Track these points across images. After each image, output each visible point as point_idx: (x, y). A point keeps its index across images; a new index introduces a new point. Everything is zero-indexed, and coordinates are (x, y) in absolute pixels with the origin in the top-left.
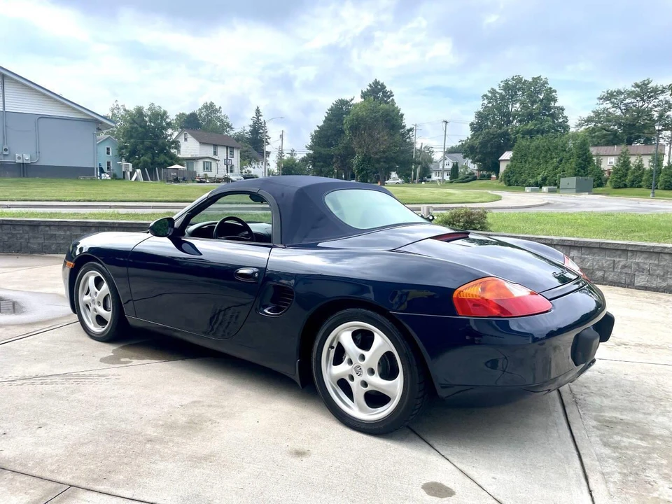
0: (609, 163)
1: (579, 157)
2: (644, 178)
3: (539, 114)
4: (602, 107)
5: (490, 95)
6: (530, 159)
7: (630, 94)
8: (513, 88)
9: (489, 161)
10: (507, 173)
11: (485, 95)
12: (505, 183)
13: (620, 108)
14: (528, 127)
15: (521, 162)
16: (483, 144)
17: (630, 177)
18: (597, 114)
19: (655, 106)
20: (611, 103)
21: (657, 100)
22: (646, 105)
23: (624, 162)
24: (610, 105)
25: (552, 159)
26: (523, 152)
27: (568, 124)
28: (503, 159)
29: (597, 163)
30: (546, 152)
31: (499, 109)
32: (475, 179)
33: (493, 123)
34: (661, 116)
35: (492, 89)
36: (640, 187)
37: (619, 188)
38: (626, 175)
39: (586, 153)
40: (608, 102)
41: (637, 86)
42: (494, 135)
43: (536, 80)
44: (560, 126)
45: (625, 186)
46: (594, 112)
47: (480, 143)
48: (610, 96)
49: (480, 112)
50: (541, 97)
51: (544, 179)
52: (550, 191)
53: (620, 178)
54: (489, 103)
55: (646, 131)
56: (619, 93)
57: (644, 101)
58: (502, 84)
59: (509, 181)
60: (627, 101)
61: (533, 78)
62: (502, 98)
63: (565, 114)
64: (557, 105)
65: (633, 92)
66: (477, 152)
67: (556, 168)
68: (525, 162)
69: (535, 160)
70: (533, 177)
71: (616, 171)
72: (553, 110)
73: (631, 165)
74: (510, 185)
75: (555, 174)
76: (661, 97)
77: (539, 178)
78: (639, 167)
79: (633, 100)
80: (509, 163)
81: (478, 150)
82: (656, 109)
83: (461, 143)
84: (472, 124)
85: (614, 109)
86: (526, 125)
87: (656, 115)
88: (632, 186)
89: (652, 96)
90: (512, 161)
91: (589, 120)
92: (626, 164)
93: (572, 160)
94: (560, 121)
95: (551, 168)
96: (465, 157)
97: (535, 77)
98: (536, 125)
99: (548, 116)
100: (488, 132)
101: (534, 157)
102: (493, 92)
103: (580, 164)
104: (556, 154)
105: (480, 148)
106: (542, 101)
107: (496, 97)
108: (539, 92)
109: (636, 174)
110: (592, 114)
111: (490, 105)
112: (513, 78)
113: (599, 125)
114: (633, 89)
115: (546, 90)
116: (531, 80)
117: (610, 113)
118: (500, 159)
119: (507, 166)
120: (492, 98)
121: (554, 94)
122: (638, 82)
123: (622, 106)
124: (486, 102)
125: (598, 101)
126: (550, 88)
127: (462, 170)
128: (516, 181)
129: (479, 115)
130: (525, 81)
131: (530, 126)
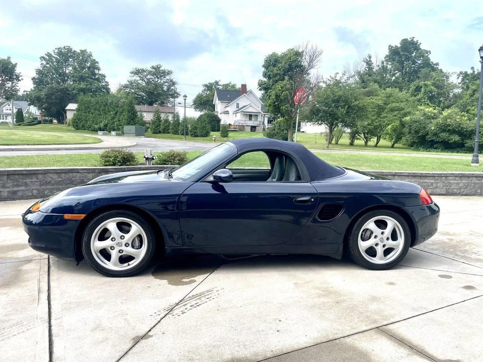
0: (148, 117)
1: (129, 112)
2: (170, 128)
3: (88, 77)
4: (134, 78)
5: (47, 57)
6: (93, 111)
7: (150, 73)
8: (65, 55)
9: (54, 109)
10: (76, 120)
11: (43, 57)
12: (74, 127)
13: (145, 81)
14: (81, 86)
15: (86, 112)
16: (48, 96)
17: (162, 127)
18: (131, 83)
19: (165, 82)
20: (140, 77)
21: (165, 79)
22: (159, 81)
23: (158, 117)
24: (138, 78)
25: (109, 111)
26: (86, 105)
27: (109, 87)
28: (69, 109)
29: (141, 116)
30: (105, 106)
31: (56, 70)
32: (40, 123)
33: (52, 80)
34: (168, 89)
35: (48, 53)
36: (169, 133)
37: (156, 133)
38: (160, 125)
39: (133, 110)
40: (137, 76)
41: (153, 68)
42: (57, 89)
43: (83, 52)
44: (104, 88)
45: (160, 132)
46: (128, 81)
47: (46, 95)
48: (137, 72)
49: (39, 70)
50: (88, 65)
51: (106, 126)
52: (118, 135)
53: (156, 127)
54: (47, 63)
55: (162, 98)
56: (143, 71)
57: (158, 78)
58: (56, 51)
59: (77, 126)
60: (149, 77)
61: (81, 51)
62: (58, 61)
63: (107, 79)
64: (100, 72)
65: (151, 71)
66: (43, 102)
67: (113, 118)
68: (89, 112)
69: (97, 112)
70: (96, 124)
71: (153, 122)
72: (97, 76)
73: (162, 119)
74: (78, 129)
75: (113, 123)
76: (168, 77)
77: (102, 125)
78: (167, 121)
79: (152, 77)
80: (75, 112)
81: (44, 100)
82: (166, 84)
83: (25, 93)
84: (33, 79)
85: (141, 81)
86: (80, 84)
87: (165, 88)
88: (164, 133)
89: (162, 76)
90: (77, 111)
91: (126, 87)
92: (159, 118)
93: (124, 113)
94: (104, 84)
95: (110, 118)
96: (30, 105)
97: (83, 50)
98: (87, 85)
99: (94, 79)
100: (51, 87)
101: (95, 109)
102: (49, 55)
103: (130, 116)
104: (112, 108)
105: (46, 99)
106: (89, 68)
107: (52, 59)
108: (86, 61)
109: (166, 125)
110: (128, 83)
111: (48, 66)
112: (64, 48)
113: (133, 91)
114: (151, 70)
115: (92, 61)
116: (79, 51)
117: (139, 83)
118: (66, 108)
119: (74, 115)
120: (49, 60)
121: (97, 64)
122: (154, 66)
123: (145, 80)
124: (44, 62)
125: (130, 74)
126: (94, 60)
127: (27, 115)
128: (83, 126)
129: (39, 72)
130: (75, 51)
131: (83, 85)
